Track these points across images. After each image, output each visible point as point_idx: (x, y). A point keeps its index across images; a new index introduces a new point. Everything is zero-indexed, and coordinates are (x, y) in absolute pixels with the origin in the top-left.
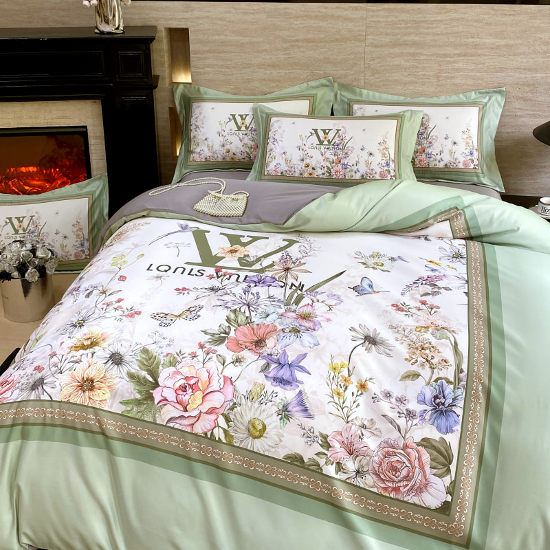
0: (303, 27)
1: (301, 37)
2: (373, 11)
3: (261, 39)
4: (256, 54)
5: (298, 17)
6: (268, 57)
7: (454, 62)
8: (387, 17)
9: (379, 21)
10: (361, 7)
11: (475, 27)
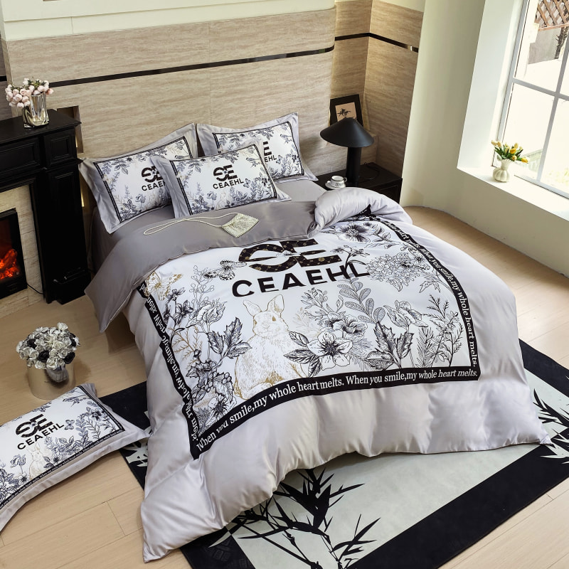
0: (168, 91)
4: (134, 117)
6: (143, 117)
7: (264, 100)
8: (223, 75)
9: (218, 79)
10: (206, 71)
11: (275, 74)
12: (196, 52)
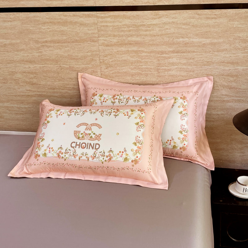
1: (49, 39)
2: (102, 17)
3: (18, 41)
4: (16, 52)
5: (45, 23)
6: (25, 55)
7: (169, 58)
8: (114, 22)
9: (107, 26)
11: (184, 29)
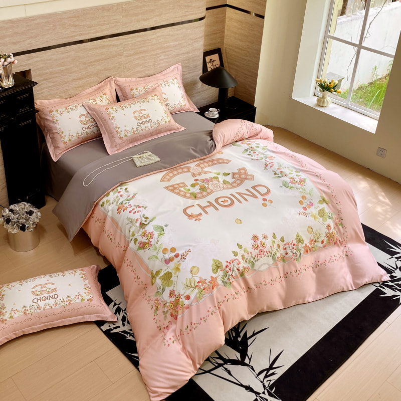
0: (94, 54)
1: (93, 60)
2: (126, 39)
4: (70, 75)
6: (76, 75)
8: (132, 41)
9: (128, 44)
12: (113, 25)
